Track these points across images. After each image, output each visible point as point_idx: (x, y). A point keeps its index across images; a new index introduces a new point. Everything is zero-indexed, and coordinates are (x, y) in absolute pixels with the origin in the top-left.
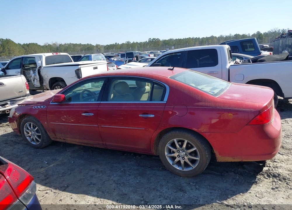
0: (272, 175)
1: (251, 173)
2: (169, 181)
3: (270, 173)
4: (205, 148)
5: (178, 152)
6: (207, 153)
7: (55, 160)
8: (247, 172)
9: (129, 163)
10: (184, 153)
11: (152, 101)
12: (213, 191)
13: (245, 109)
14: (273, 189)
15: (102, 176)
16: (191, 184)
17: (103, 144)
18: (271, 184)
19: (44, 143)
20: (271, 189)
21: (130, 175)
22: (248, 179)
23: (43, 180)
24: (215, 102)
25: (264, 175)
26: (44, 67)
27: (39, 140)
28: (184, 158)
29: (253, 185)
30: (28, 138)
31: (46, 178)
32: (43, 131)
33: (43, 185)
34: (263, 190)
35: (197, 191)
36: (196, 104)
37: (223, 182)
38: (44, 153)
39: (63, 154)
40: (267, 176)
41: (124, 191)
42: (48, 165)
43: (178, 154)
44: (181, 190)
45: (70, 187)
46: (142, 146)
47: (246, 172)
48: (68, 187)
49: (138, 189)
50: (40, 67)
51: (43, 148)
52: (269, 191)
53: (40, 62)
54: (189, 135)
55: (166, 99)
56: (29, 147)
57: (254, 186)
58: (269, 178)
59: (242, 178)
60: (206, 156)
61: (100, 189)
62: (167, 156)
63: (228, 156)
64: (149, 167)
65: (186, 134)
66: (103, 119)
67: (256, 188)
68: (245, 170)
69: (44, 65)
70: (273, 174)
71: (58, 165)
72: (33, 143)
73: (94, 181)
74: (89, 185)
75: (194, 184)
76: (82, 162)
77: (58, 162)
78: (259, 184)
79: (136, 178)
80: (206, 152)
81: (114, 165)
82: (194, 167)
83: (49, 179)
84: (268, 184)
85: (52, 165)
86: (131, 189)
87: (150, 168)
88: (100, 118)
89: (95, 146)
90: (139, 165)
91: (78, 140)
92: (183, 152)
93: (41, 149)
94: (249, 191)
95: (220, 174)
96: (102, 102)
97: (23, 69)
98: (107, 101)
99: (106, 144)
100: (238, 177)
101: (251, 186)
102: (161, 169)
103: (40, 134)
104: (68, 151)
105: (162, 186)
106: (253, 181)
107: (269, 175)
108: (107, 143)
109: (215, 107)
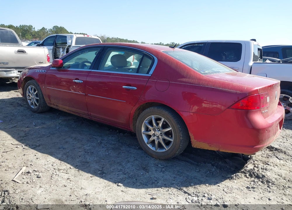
0: (255, 175)
1: (232, 168)
2: (138, 159)
3: (253, 173)
4: (180, 128)
5: (154, 130)
6: (181, 135)
7: (44, 124)
8: (228, 167)
9: (110, 138)
10: (160, 132)
11: (138, 73)
12: (178, 176)
13: (230, 90)
14: (248, 188)
15: (76, 143)
16: (159, 165)
17: (88, 114)
18: (249, 183)
19: (40, 108)
20: (246, 188)
21: (103, 147)
22: (224, 173)
23: (21, 137)
24: (200, 79)
25: (245, 173)
26: (73, 47)
27: (37, 104)
28: (159, 138)
29: (226, 180)
30: (29, 101)
31: (25, 135)
32: (41, 96)
33: (18, 141)
34: (234, 187)
35: (161, 173)
36: (180, 79)
37: (196, 171)
38: (38, 117)
39: (54, 121)
40: (249, 176)
41: (88, 159)
42: (34, 126)
43: (153, 132)
44: (145, 169)
45: (40, 147)
46: (122, 120)
47: (226, 167)
48: (39, 146)
49: (102, 160)
50: (70, 46)
51: (39, 113)
52: (242, 188)
53: (70, 41)
54: (166, 113)
55: (151, 72)
56: (28, 110)
57: (228, 181)
58: (250, 178)
59: (218, 171)
60: (180, 138)
61: (66, 154)
62: (143, 133)
63: (204, 142)
64: (127, 144)
65: (163, 111)
66: (90, 88)
67: (228, 183)
68: (226, 165)
69: (73, 44)
70: (257, 174)
71: (43, 128)
72: (32, 106)
73: (66, 146)
74: (59, 148)
75: (162, 167)
76: (67, 129)
77: (44, 126)
78: (234, 180)
79: (107, 151)
80: (181, 133)
81: (94, 137)
82: (167, 148)
83: (26, 137)
84: (246, 182)
85: (37, 127)
86: (95, 159)
87: (127, 146)
88: (87, 86)
89: (82, 116)
90: (119, 141)
91: (67, 108)
92: (158, 131)
93: (37, 113)
94: (218, 185)
95: (197, 163)
96: (93, 71)
97: (55, 47)
98: (98, 70)
99: (90, 114)
100: (214, 170)
101: (223, 180)
102: (137, 148)
103: (38, 98)
104: (60, 119)
105: (128, 162)
106: (229, 176)
107: (252, 175)
108: (92, 114)
109: (198, 85)
